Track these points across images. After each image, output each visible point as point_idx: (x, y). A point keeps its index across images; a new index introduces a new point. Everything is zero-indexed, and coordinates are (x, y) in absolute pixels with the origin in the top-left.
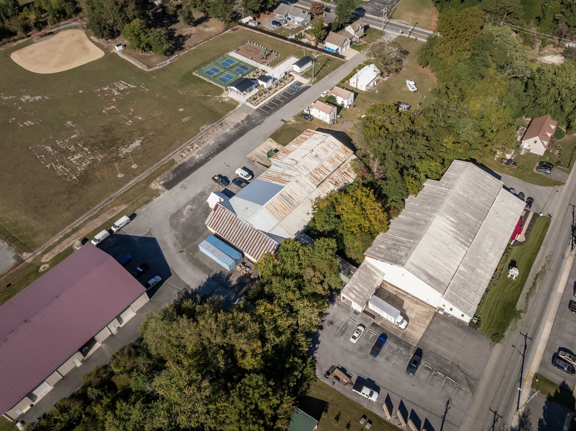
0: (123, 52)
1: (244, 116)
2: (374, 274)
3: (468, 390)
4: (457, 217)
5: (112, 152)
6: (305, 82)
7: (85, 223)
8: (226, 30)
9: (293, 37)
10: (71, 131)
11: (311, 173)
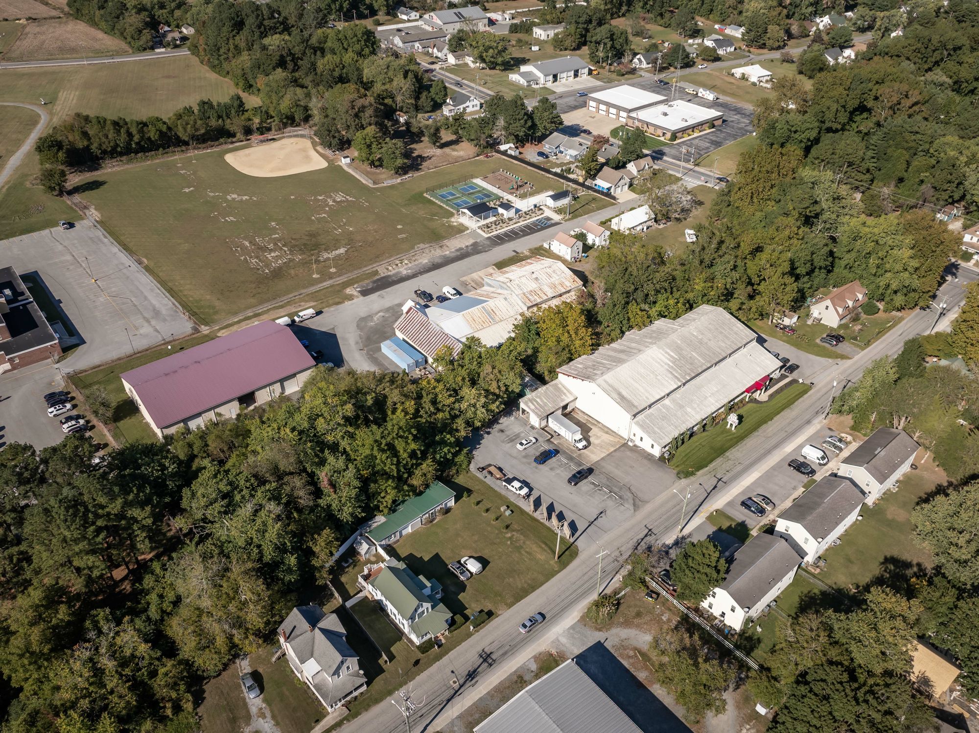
0: (349, 165)
1: (471, 241)
2: (565, 394)
3: (632, 508)
4: (680, 354)
5: (312, 255)
6: (556, 217)
8: (478, 155)
9: (558, 170)
10: (274, 231)
11: (524, 294)
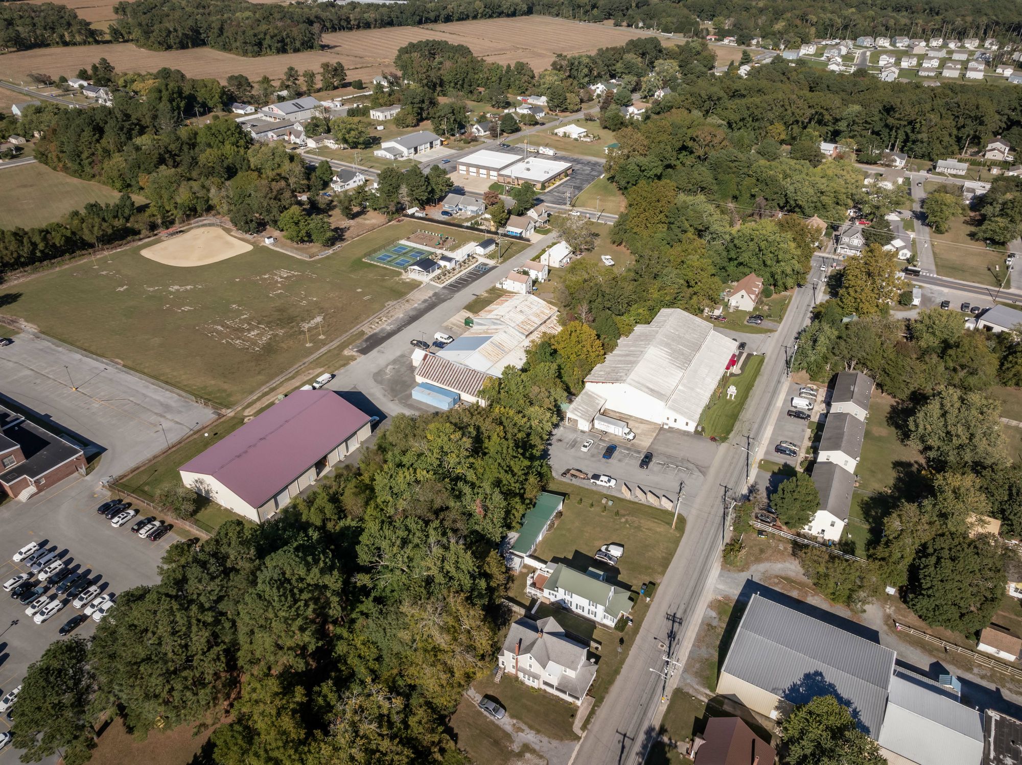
0: (273, 245)
1: (431, 293)
2: (596, 399)
3: (700, 474)
4: (671, 349)
5: (293, 327)
6: (491, 263)
7: (282, 383)
8: (390, 221)
9: (469, 224)
10: (238, 313)
11: (518, 326)
